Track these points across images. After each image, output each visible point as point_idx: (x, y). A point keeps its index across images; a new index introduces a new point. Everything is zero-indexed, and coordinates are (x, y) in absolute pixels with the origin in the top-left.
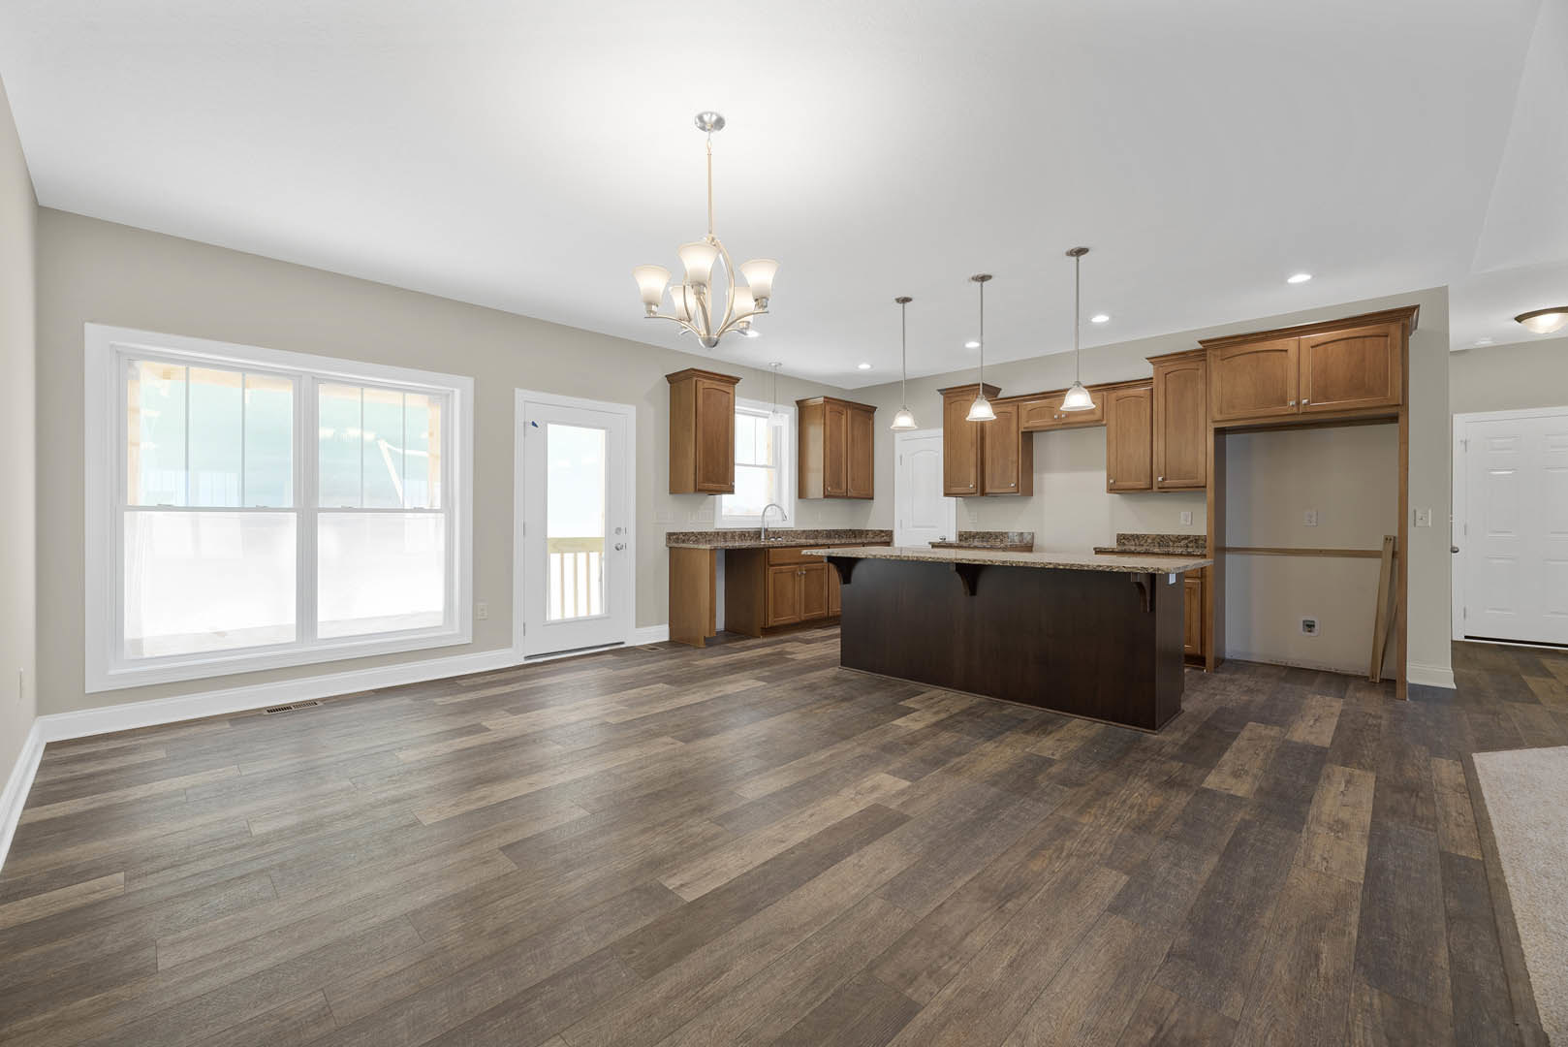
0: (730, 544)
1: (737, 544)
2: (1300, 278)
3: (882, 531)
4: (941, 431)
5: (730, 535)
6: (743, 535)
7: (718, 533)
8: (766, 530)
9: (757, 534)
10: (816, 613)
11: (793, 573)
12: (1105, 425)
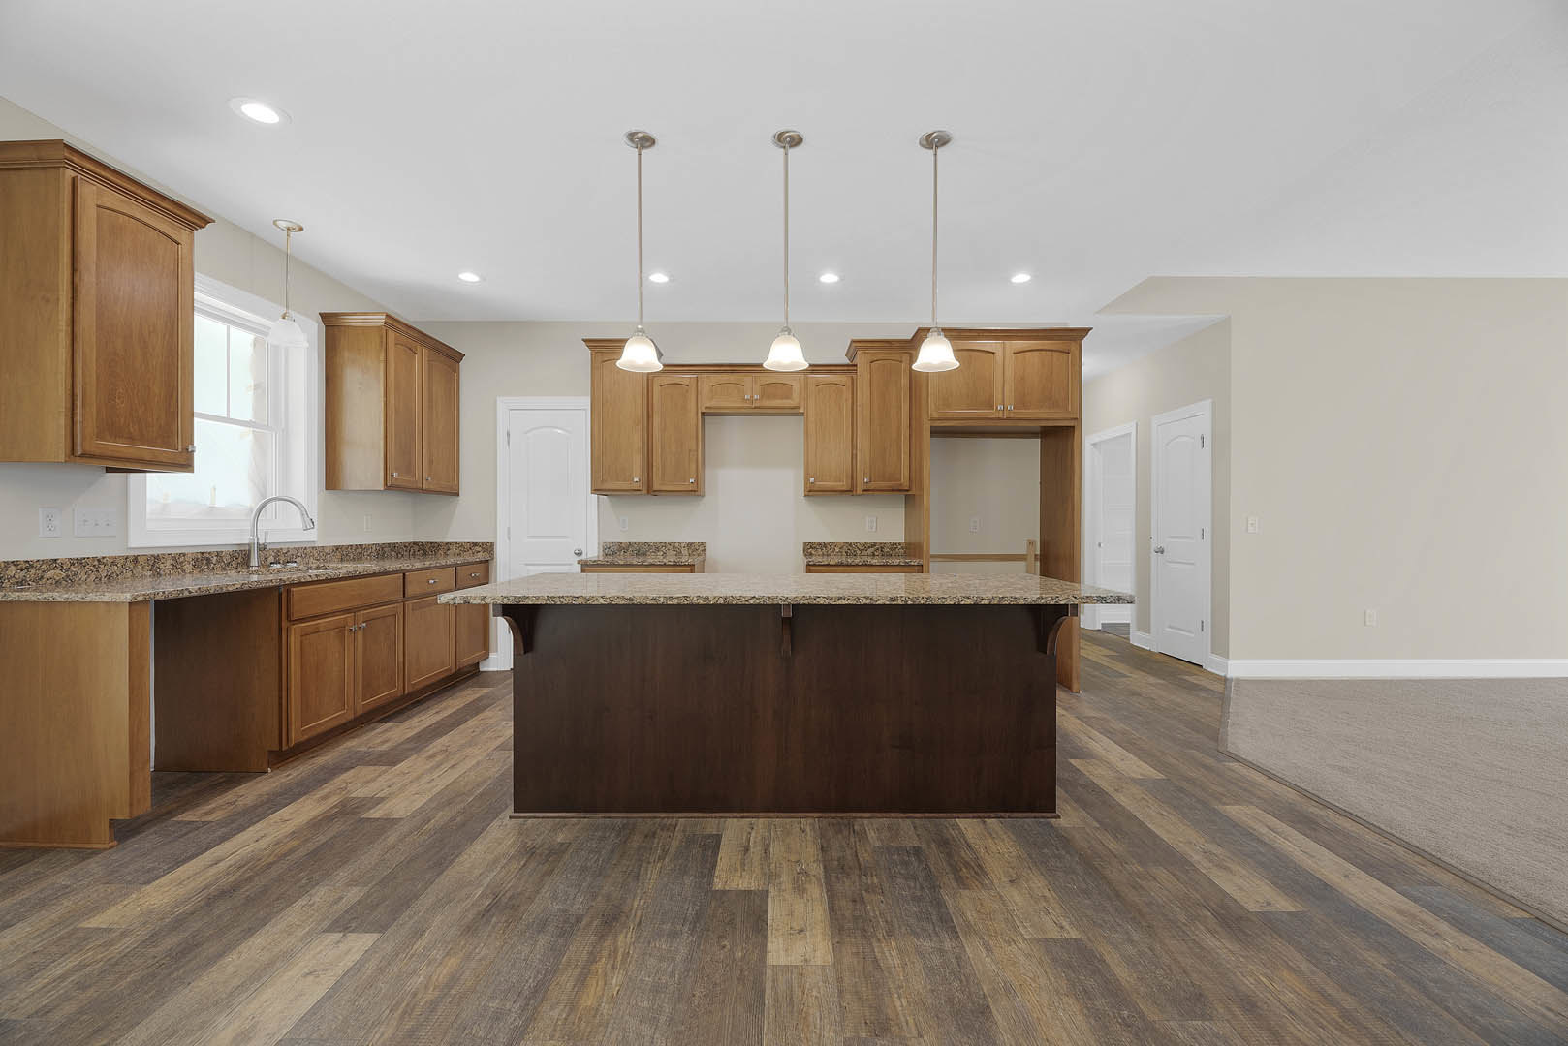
0: (170, 587)
1: (191, 584)
2: (1021, 278)
3: (475, 544)
4: (586, 402)
5: (169, 563)
6: (204, 560)
7: (135, 559)
8: (262, 548)
9: (240, 558)
10: (385, 694)
11: (341, 629)
12: (802, 414)
